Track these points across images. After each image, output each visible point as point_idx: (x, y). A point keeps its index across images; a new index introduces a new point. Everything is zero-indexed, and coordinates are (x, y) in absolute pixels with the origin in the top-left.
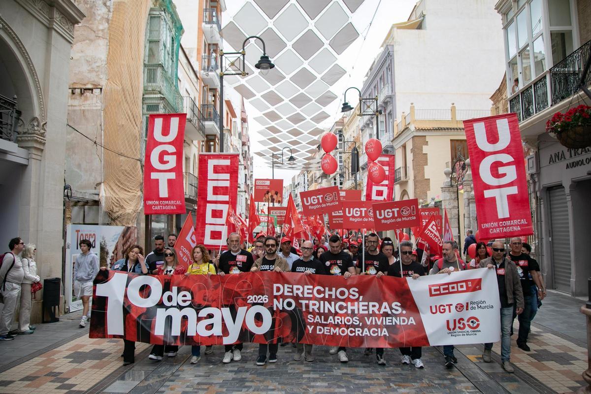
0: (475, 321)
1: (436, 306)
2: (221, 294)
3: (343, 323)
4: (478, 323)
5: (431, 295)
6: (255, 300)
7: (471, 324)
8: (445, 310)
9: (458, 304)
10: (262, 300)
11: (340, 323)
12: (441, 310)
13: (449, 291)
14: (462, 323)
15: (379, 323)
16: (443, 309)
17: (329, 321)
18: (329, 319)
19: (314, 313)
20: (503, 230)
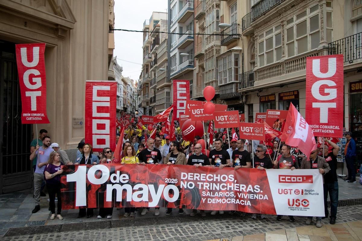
0: (306, 202)
1: (282, 190)
2: (148, 176)
3: (224, 196)
4: (308, 203)
5: (280, 182)
6: (170, 181)
7: (304, 204)
8: (287, 192)
9: (296, 190)
10: (174, 182)
11: (222, 196)
12: (285, 192)
13: (291, 181)
14: (298, 203)
15: (246, 197)
16: (286, 192)
17: (215, 195)
18: (216, 194)
19: (206, 190)
20: (322, 131)
